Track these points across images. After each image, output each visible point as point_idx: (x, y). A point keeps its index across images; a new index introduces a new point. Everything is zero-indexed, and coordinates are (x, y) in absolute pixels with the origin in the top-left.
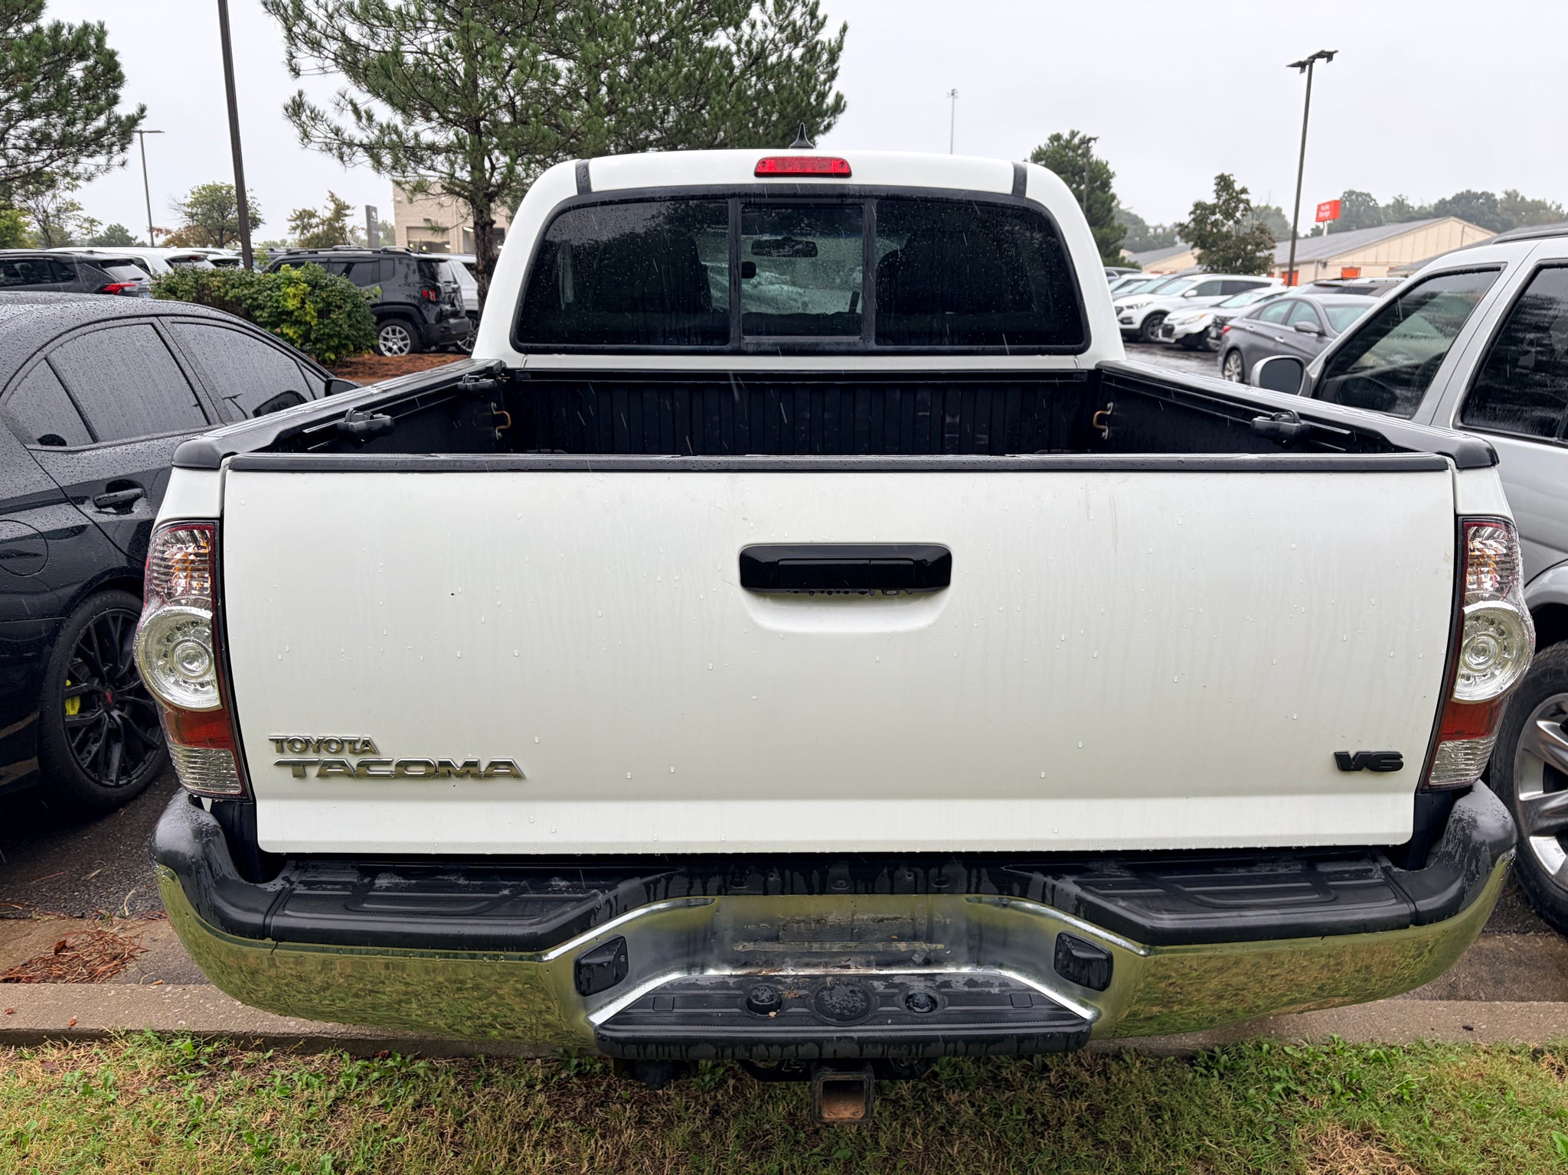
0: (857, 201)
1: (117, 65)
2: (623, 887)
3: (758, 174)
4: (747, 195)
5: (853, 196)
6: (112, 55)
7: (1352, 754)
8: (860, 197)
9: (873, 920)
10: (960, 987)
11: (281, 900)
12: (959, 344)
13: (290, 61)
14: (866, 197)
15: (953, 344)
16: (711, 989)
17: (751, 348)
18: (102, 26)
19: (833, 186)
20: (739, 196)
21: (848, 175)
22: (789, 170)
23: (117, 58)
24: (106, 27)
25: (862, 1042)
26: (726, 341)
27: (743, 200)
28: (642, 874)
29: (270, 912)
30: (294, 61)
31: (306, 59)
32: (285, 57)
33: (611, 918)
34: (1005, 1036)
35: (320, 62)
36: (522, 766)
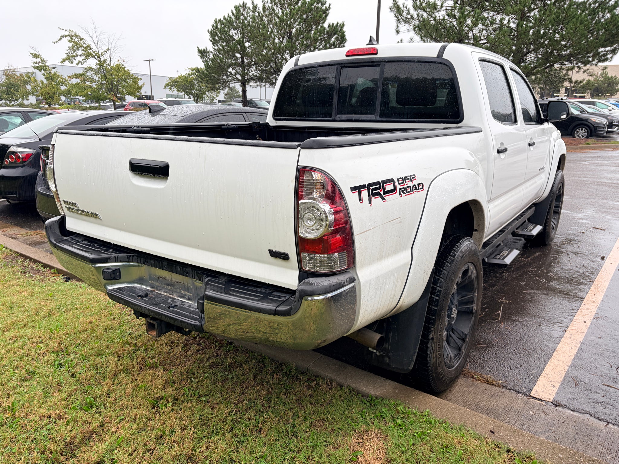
0: (378, 63)
1: (344, 36)
2: (121, 255)
3: (347, 56)
4: (342, 64)
5: (377, 62)
6: (344, 32)
7: (274, 251)
8: (379, 62)
9: (176, 281)
10: (178, 303)
11: (64, 242)
12: (410, 118)
13: (397, 28)
14: (381, 62)
15: (408, 118)
16: (138, 289)
17: (338, 119)
18: (343, 23)
19: (370, 58)
20: (340, 64)
21: (376, 54)
22: (356, 53)
23: (345, 33)
24: (345, 23)
25: (149, 310)
26: (331, 117)
27: (341, 65)
28: (127, 253)
29: (59, 242)
30: (399, 28)
31: (403, 27)
32: (395, 27)
33: (115, 262)
34: (177, 319)
35: (408, 28)
36: (101, 216)
